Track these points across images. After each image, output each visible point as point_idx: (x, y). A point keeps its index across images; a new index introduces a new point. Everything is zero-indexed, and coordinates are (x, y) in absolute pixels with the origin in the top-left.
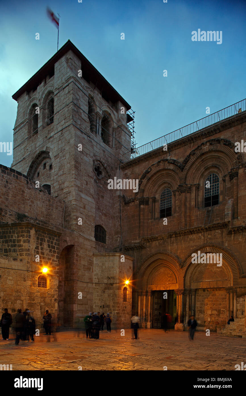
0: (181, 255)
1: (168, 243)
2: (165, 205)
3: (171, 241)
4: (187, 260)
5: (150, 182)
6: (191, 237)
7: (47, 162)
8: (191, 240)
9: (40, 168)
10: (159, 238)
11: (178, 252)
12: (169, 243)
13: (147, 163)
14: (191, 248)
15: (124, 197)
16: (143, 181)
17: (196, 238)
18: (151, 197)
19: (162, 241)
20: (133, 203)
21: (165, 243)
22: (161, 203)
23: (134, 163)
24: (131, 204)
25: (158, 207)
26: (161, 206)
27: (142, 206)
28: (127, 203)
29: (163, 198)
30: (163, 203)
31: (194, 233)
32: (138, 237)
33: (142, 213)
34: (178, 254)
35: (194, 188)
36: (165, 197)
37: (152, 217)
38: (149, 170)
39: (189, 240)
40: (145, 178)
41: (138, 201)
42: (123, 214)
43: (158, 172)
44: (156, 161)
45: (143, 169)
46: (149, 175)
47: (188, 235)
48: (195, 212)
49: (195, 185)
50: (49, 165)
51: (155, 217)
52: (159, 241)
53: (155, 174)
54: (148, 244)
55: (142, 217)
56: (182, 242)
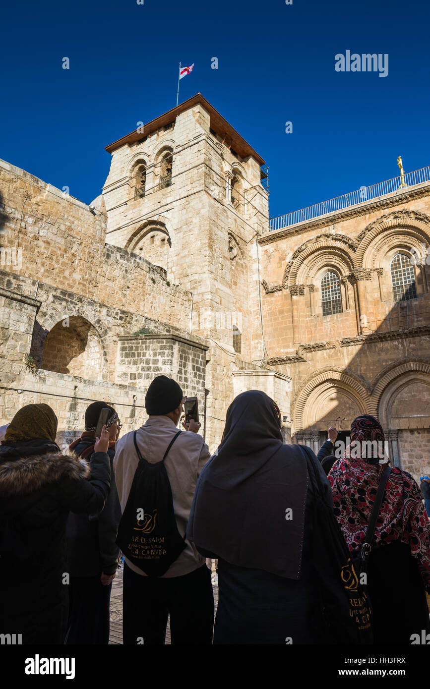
0: (368, 374)
1: (343, 354)
2: (329, 295)
3: (348, 351)
4: (379, 382)
5: (306, 262)
6: (381, 346)
7: (157, 235)
8: (381, 350)
9: (144, 243)
10: (327, 347)
11: (362, 368)
12: (345, 355)
13: (299, 236)
14: (384, 364)
15: (264, 284)
16: (295, 261)
17: (389, 348)
18: (307, 284)
19: (333, 351)
20: (280, 293)
21: (339, 354)
22: (323, 293)
23: (278, 237)
24: (276, 294)
25: (318, 298)
26: (323, 297)
27: (294, 297)
28: (270, 292)
29: (325, 285)
30: (326, 293)
31: (386, 340)
32: (291, 344)
33: (295, 307)
34: (363, 372)
35: (374, 275)
36: (328, 284)
37: (311, 312)
38: (303, 247)
39: (379, 351)
40: (298, 258)
41: (287, 290)
42: (264, 308)
43: (317, 250)
44: (313, 234)
45: (293, 245)
46: (304, 254)
47: (376, 342)
48: (380, 308)
49: (377, 269)
50: (160, 240)
51: (315, 312)
52: (328, 350)
53: (313, 253)
54: (309, 355)
55: (295, 313)
56: (367, 353)
